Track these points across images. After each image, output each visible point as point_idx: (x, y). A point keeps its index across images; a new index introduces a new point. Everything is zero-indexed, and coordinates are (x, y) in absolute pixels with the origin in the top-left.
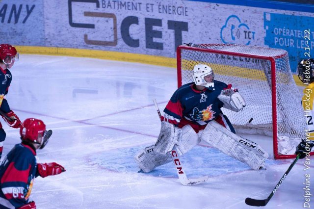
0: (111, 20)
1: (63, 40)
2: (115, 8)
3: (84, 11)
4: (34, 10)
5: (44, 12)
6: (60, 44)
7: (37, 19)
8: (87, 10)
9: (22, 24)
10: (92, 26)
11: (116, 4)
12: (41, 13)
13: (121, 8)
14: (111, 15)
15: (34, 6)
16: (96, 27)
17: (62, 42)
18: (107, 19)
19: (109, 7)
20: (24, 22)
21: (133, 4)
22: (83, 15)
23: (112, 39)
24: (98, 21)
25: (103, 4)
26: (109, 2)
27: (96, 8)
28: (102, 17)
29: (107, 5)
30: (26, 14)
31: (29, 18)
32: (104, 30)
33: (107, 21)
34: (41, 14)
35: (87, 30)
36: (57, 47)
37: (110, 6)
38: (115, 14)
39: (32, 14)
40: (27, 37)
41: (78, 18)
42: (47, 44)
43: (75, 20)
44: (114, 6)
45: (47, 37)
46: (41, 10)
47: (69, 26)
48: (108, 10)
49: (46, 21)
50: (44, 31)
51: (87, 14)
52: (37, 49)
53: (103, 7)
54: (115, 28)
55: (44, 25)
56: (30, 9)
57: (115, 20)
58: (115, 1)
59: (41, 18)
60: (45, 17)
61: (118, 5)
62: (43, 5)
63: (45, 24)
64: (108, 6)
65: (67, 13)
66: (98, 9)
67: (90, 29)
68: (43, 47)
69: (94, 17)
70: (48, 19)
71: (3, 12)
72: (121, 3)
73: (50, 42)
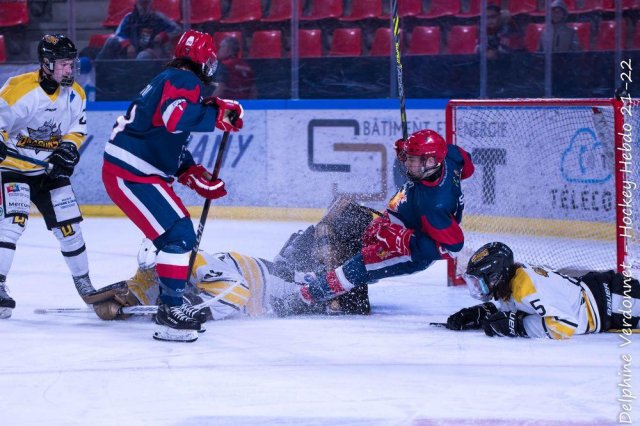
0: (378, 156)
1: (297, 195)
2: (384, 134)
3: (333, 142)
4: (251, 144)
5: (266, 146)
6: (292, 202)
7: (255, 159)
8: (339, 141)
9: (231, 169)
10: (345, 168)
11: (387, 127)
12: (262, 148)
13: (395, 134)
14: (379, 148)
15: (251, 137)
16: (352, 169)
17: (295, 198)
18: (370, 154)
19: (376, 133)
20: (234, 164)
21: (415, 124)
22: (331, 150)
23: (379, 189)
24: (356, 159)
25: (366, 128)
26: (376, 124)
27: (354, 136)
28: (363, 150)
29: (372, 130)
30: (238, 151)
31: (242, 159)
32: (366, 175)
33: (371, 158)
34: (263, 151)
35: (336, 176)
36: (287, 206)
37: (377, 131)
38: (385, 145)
39: (248, 151)
40: (237, 191)
41: (324, 155)
42: (270, 204)
43: (319, 159)
44: (384, 131)
45: (271, 190)
46: (263, 145)
47: (307, 169)
48: (374, 139)
49: (271, 162)
50: (266, 179)
51: (339, 147)
52: (254, 210)
53: (365, 134)
54: (384, 169)
55: (266, 170)
56: (244, 142)
57: (384, 156)
58: (384, 122)
59: (263, 157)
60: (269, 155)
61: (391, 128)
62: (266, 134)
63: (269, 168)
64: (374, 130)
65: (305, 146)
66: (358, 137)
67: (344, 174)
68: (264, 208)
69: (350, 153)
70: (273, 158)
71: (200, 149)
72: (395, 124)
73: (275, 198)
